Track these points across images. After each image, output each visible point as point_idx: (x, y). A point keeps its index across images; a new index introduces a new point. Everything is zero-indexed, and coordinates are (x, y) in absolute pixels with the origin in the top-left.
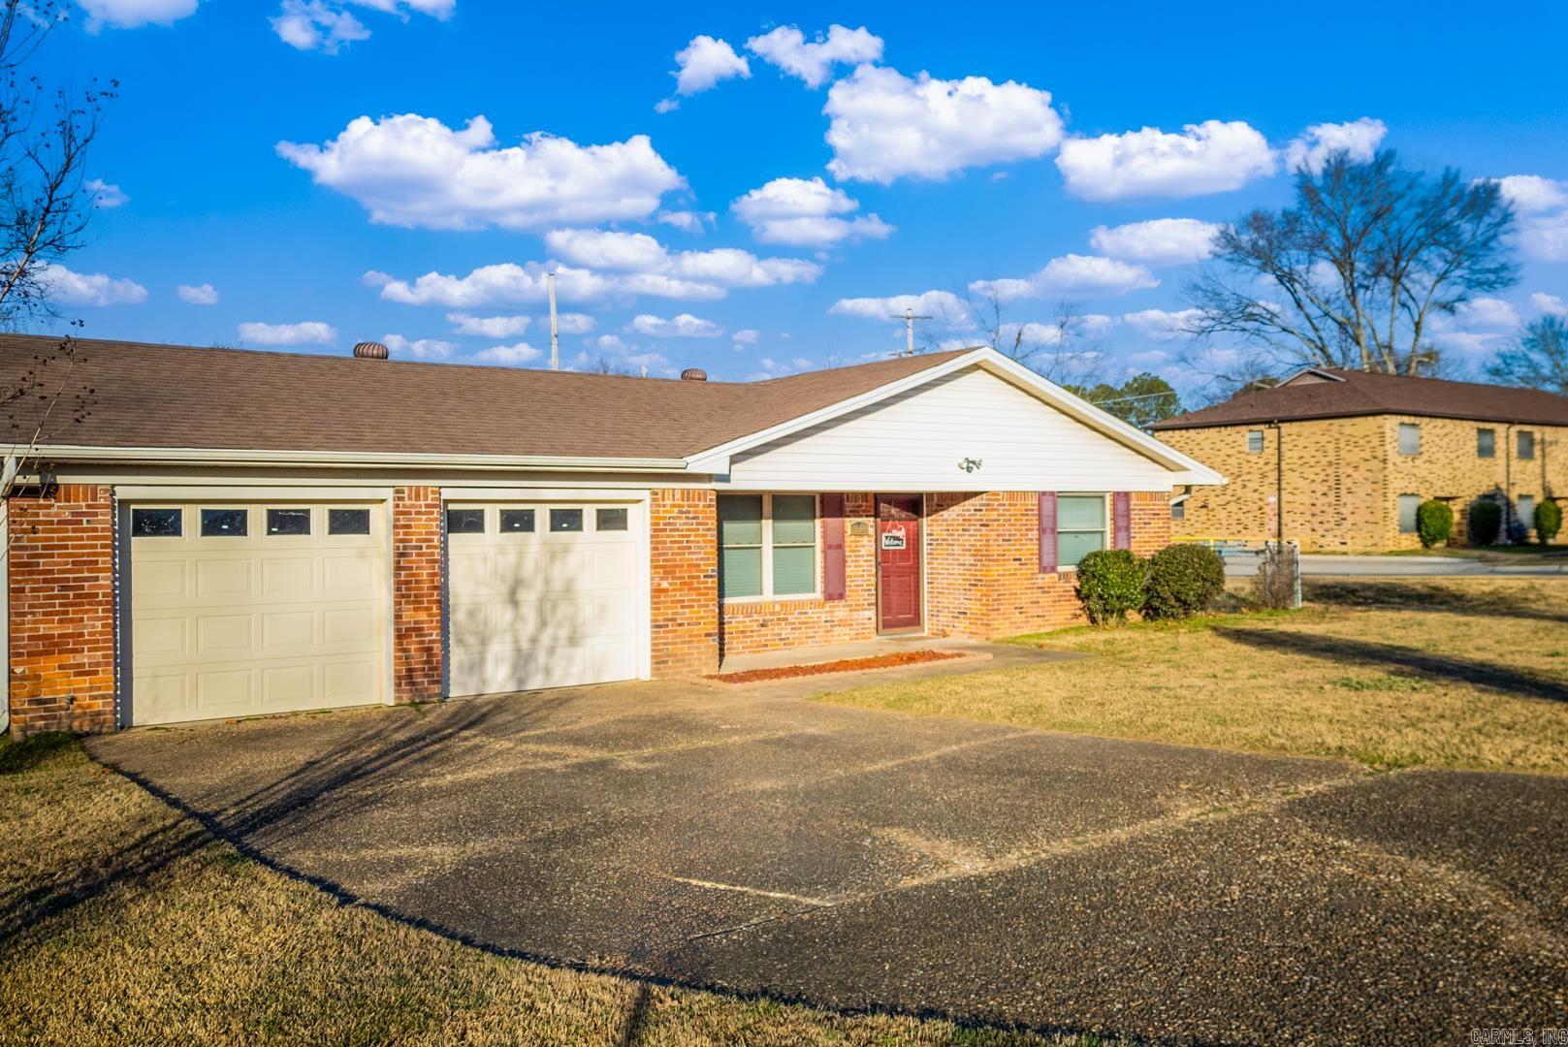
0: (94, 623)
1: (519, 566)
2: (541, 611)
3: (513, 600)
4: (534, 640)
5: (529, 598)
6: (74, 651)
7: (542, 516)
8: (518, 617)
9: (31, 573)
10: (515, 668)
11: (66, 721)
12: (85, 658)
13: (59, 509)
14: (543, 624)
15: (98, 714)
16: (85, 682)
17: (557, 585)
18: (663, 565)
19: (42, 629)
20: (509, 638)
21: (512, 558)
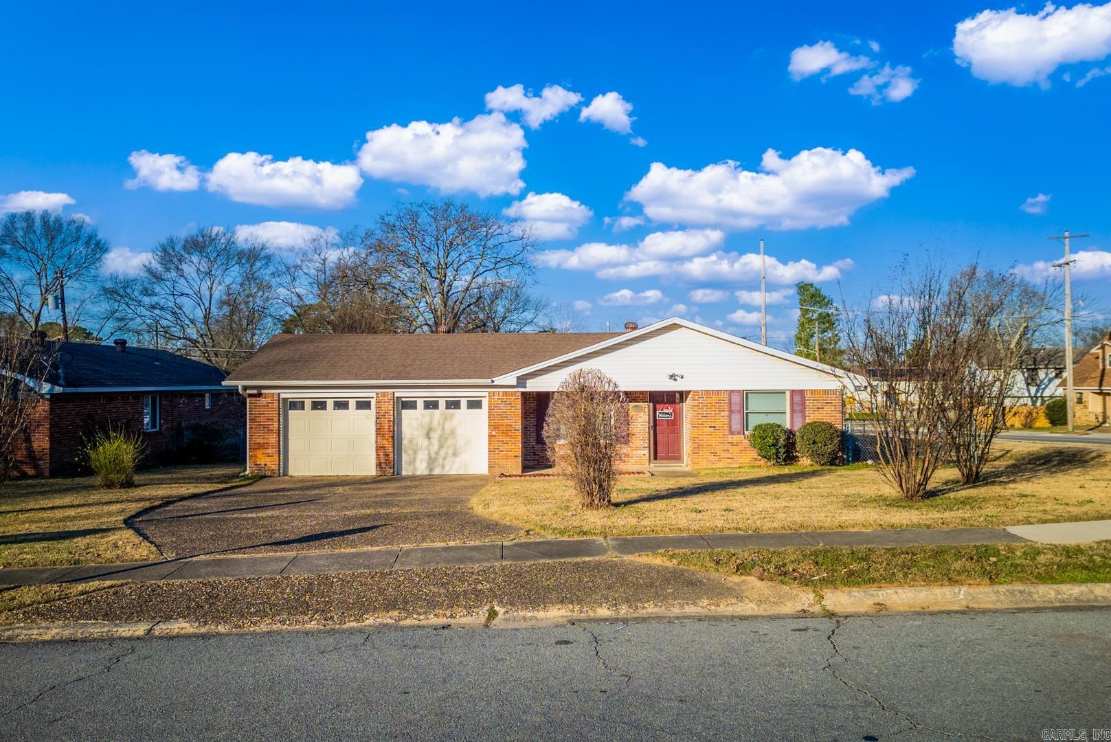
0: (273, 439)
1: (431, 422)
2: (440, 441)
3: (428, 436)
4: (437, 453)
5: (435, 435)
6: (266, 448)
7: (442, 403)
8: (430, 443)
9: (254, 422)
10: (429, 464)
11: (264, 472)
12: (269, 451)
13: (263, 401)
14: (441, 447)
15: (273, 470)
16: (269, 459)
17: (448, 431)
18: (493, 426)
19: (258, 441)
20: (426, 452)
21: (428, 419)
